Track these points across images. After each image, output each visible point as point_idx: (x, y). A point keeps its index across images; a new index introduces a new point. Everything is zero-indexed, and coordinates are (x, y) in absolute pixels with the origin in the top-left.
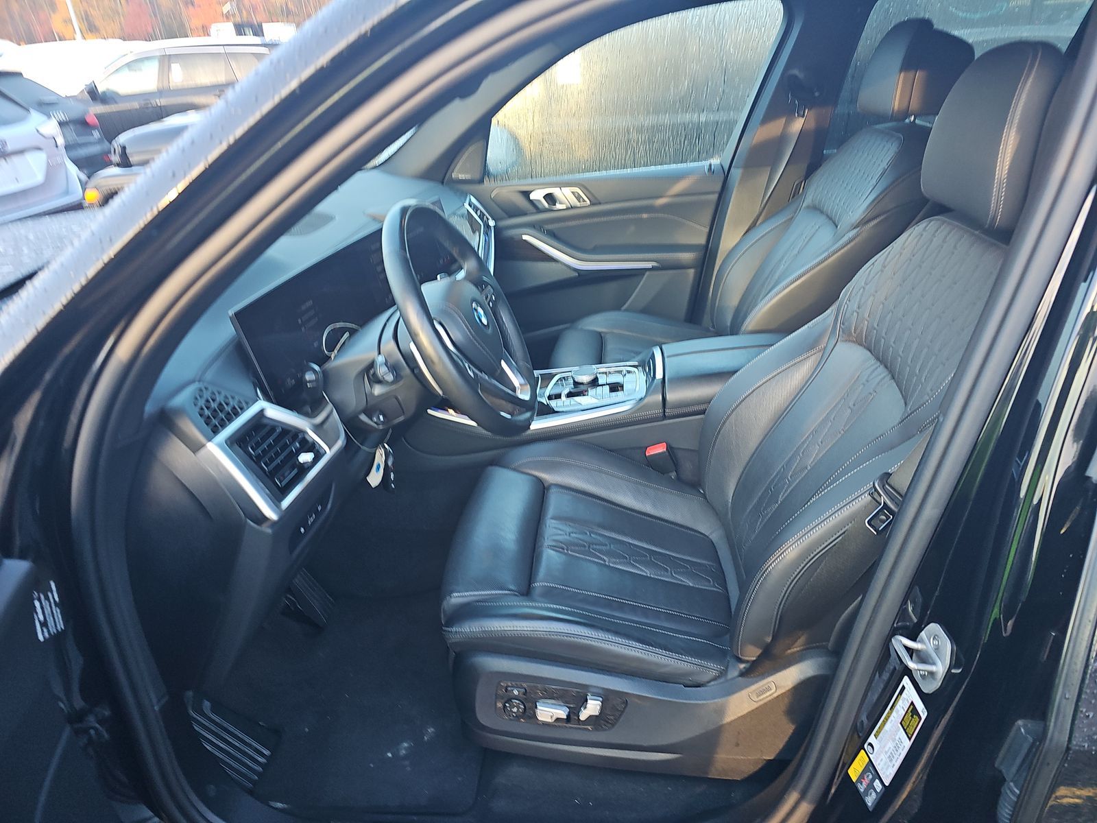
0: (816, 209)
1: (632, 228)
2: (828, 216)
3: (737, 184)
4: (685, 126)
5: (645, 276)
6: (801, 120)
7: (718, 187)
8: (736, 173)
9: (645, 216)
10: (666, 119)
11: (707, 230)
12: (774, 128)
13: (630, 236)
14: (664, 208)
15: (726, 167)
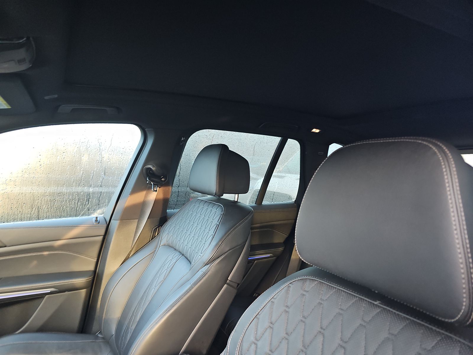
0: (170, 246)
1: (35, 263)
2: (180, 252)
3: (115, 230)
4: (78, 194)
5: (45, 298)
6: (156, 193)
7: (103, 232)
8: (115, 224)
9: (46, 253)
10: (64, 190)
11: (95, 260)
12: (139, 197)
13: (32, 268)
14: (62, 247)
15: (108, 220)
